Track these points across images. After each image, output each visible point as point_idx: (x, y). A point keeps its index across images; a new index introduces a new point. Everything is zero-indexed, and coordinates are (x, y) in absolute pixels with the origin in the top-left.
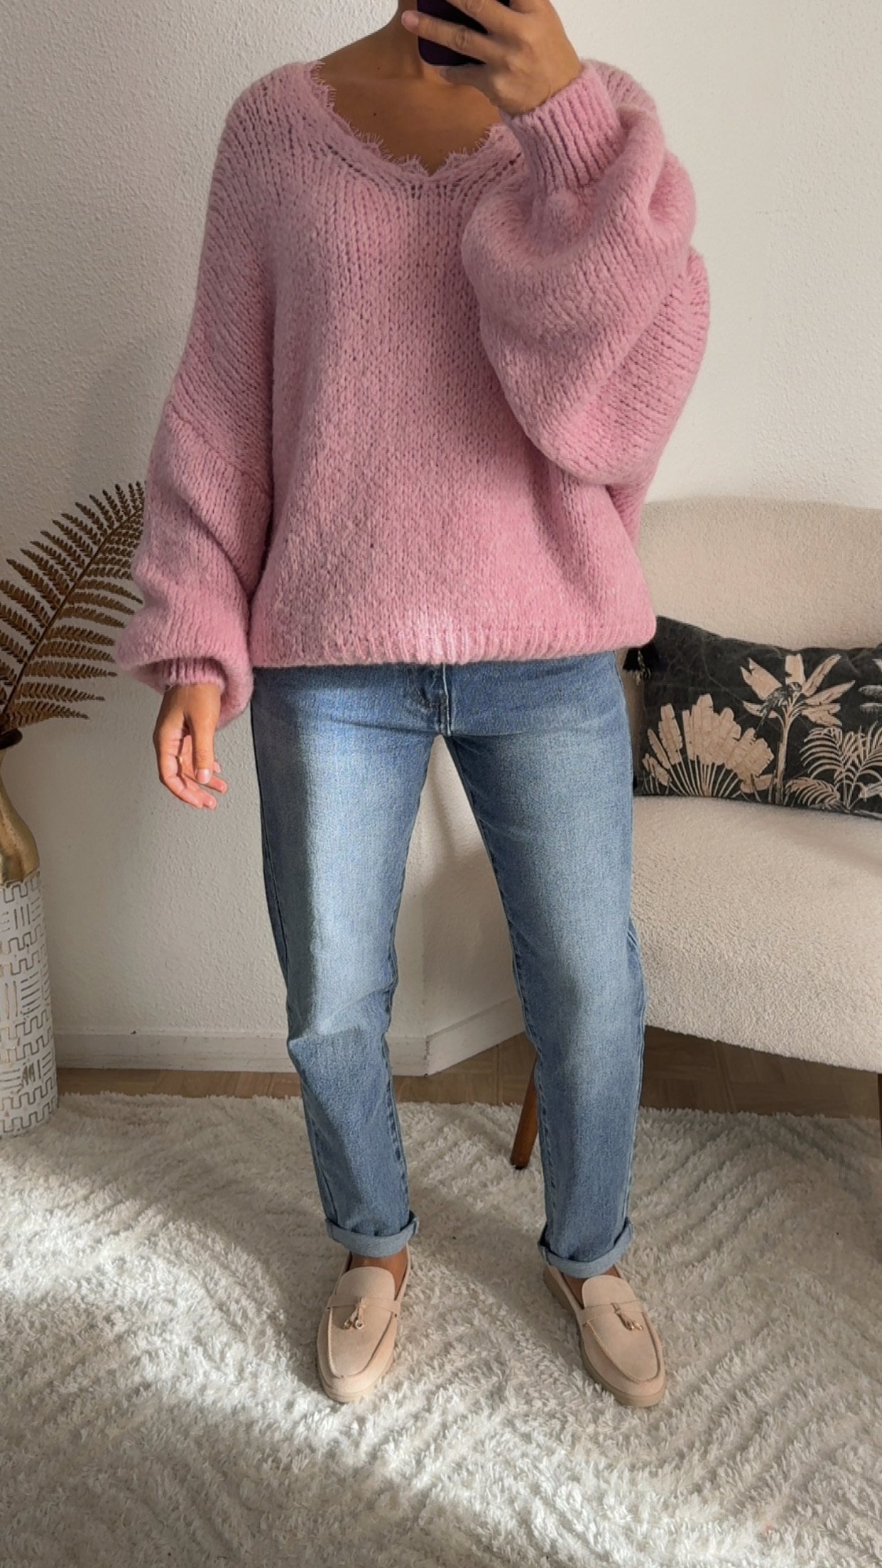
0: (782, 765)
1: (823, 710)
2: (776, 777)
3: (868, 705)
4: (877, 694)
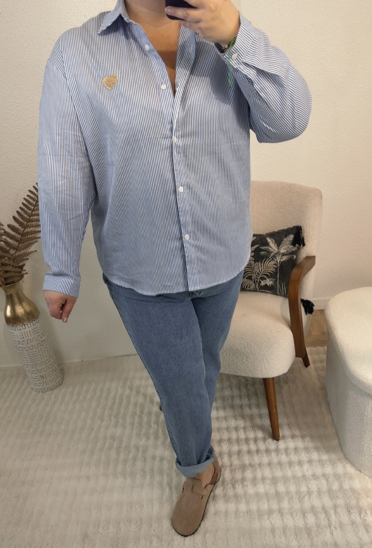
3: (262, 253)
4: (266, 249)
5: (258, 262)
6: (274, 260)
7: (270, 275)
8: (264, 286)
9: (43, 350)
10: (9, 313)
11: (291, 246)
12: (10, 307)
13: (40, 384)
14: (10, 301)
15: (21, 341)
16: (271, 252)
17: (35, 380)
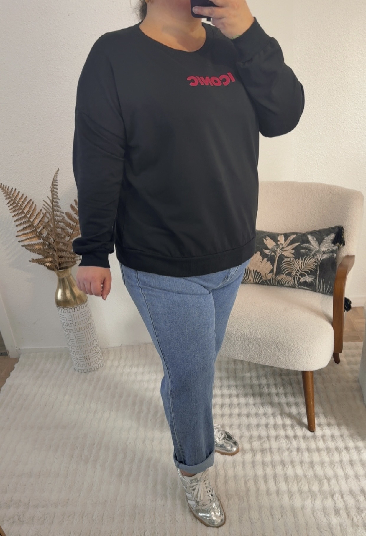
0: (275, 270)
1: (289, 252)
2: (273, 274)
3: (303, 251)
4: (306, 247)
5: (299, 259)
6: (315, 258)
7: (309, 272)
8: (303, 282)
9: (88, 333)
10: (59, 296)
11: (331, 245)
12: (62, 291)
13: (83, 365)
14: (62, 285)
15: (69, 323)
16: (312, 250)
17: (79, 361)
